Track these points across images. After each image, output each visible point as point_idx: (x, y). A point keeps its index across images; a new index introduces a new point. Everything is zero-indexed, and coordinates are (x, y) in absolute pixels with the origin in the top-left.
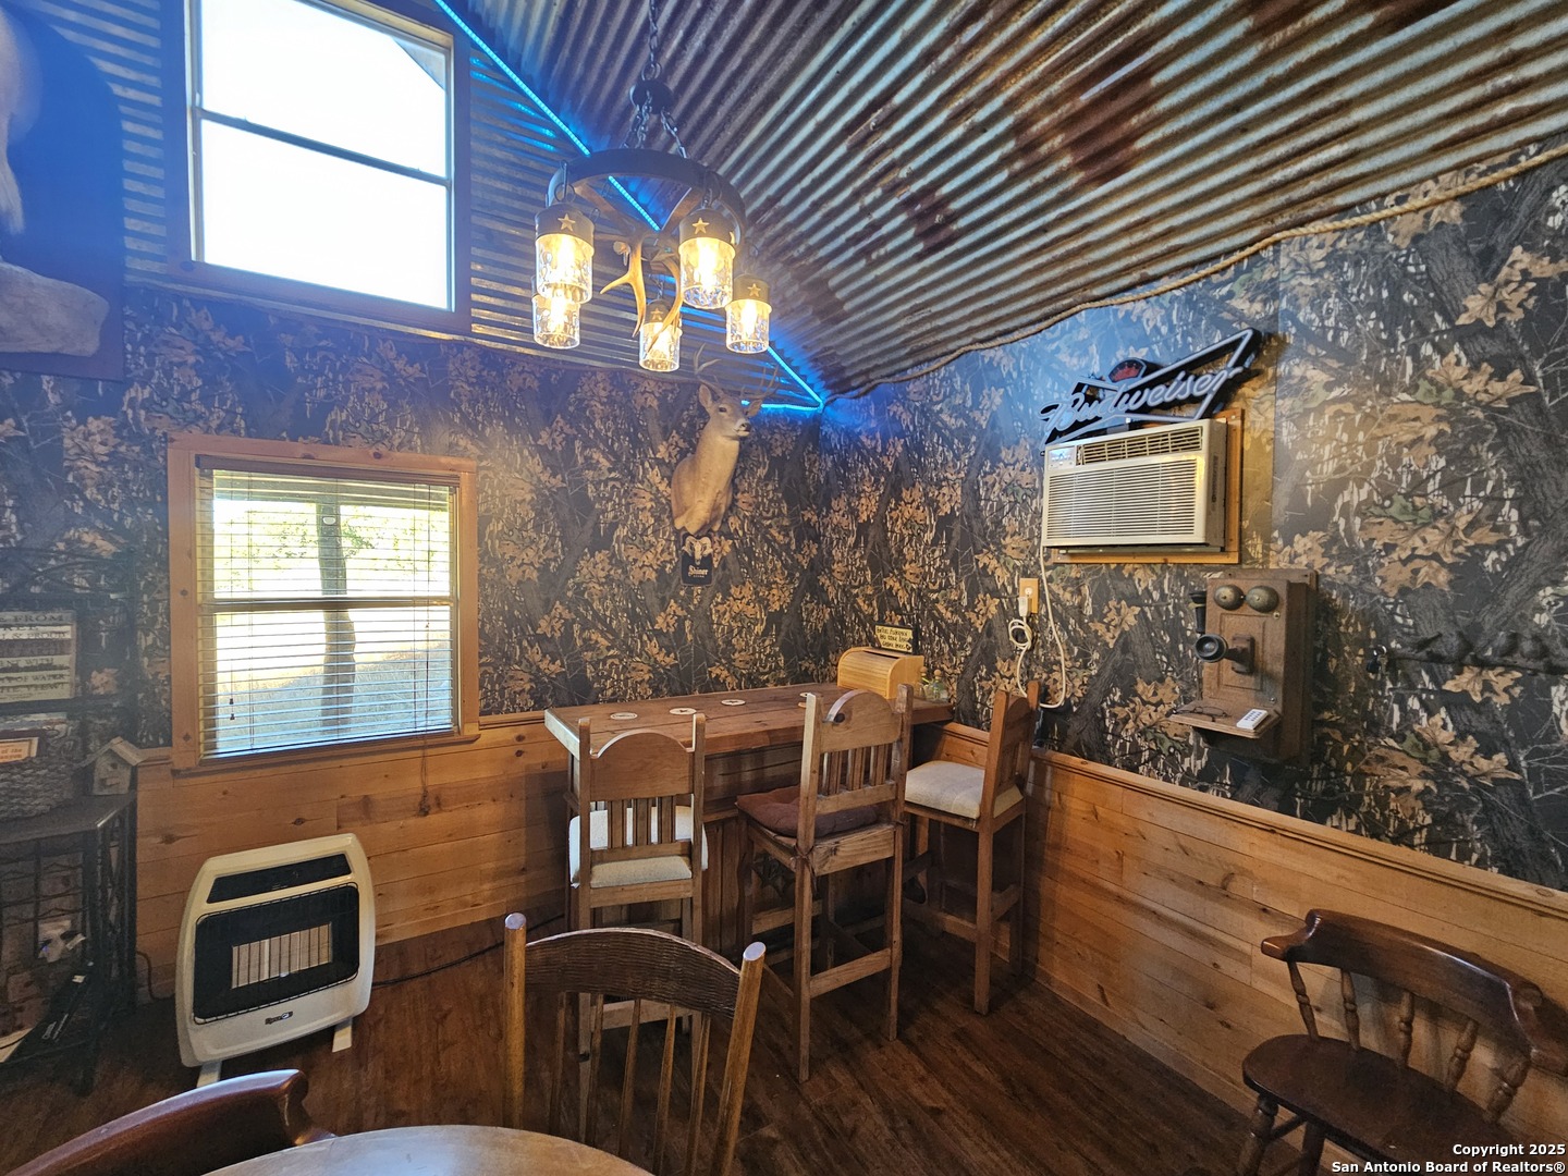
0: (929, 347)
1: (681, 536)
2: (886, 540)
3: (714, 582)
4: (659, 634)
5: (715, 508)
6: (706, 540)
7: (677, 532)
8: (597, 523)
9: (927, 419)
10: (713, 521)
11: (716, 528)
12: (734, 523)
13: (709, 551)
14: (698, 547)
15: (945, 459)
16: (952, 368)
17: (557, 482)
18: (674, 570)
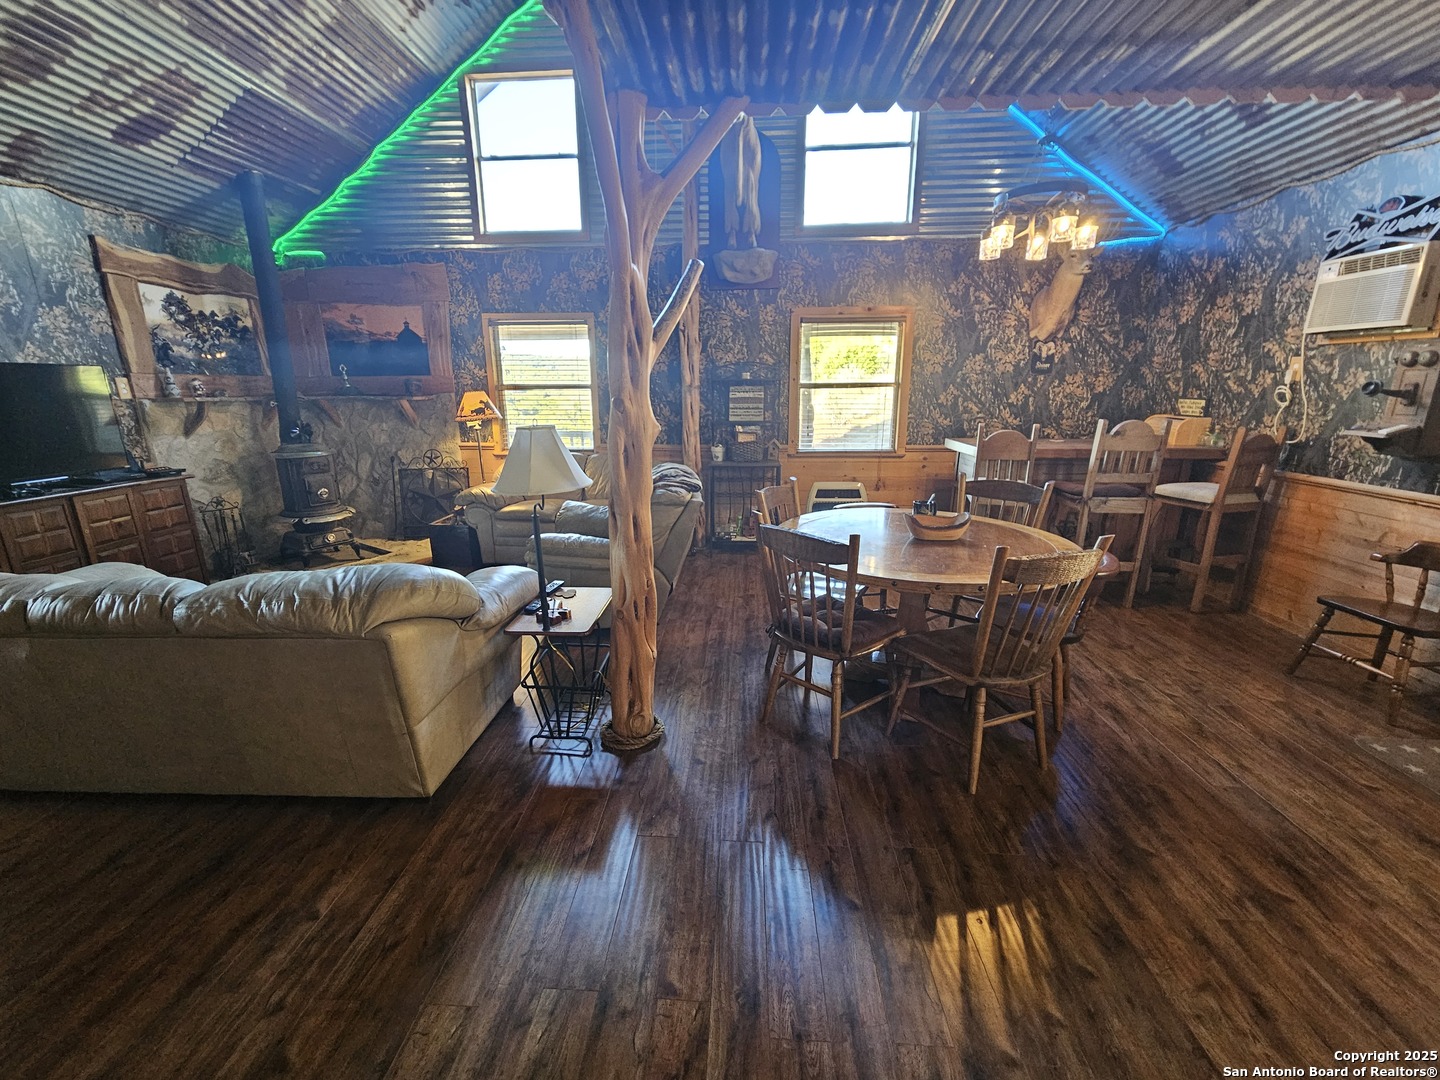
0: (1255, 186)
1: (1033, 342)
2: (1199, 336)
3: (1054, 373)
4: (1011, 405)
5: (1061, 322)
6: (1051, 344)
7: (1030, 340)
8: (978, 338)
9: (1247, 242)
10: (1058, 331)
11: (1059, 336)
12: (1074, 331)
13: (1053, 351)
14: (1044, 349)
15: (1255, 273)
16: (1274, 201)
17: (957, 314)
18: (1026, 364)
